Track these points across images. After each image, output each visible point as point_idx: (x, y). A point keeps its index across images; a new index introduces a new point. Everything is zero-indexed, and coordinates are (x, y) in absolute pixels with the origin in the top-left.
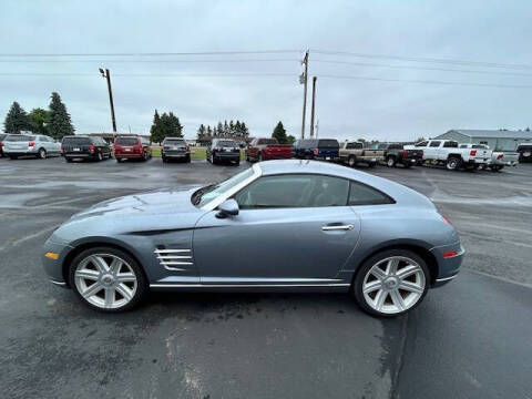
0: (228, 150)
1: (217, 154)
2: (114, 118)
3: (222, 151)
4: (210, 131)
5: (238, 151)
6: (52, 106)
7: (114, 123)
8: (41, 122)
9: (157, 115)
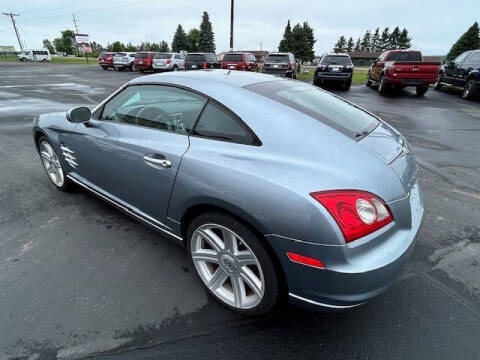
0: (336, 68)
1: (320, 74)
2: (232, 33)
3: (327, 69)
4: (351, 44)
5: (351, 70)
6: (202, 26)
7: (232, 39)
8: (194, 42)
9: (288, 28)
